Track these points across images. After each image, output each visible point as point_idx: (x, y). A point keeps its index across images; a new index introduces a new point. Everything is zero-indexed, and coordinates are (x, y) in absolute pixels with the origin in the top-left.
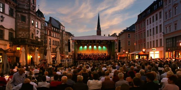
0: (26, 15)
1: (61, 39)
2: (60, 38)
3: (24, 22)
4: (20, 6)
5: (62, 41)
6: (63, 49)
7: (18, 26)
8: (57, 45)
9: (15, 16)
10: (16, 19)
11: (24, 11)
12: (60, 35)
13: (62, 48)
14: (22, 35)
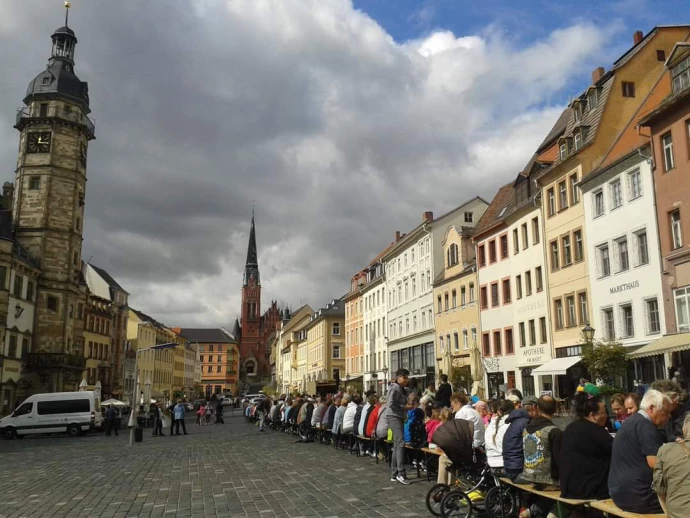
0: (60, 295)
1: (113, 336)
2: (111, 332)
3: (53, 313)
4: (48, 275)
5: (118, 341)
6: (119, 370)
7: (39, 321)
8: (100, 358)
9: (34, 299)
10: (36, 305)
11: (54, 286)
12: (111, 322)
13: (116, 366)
14: (48, 344)
